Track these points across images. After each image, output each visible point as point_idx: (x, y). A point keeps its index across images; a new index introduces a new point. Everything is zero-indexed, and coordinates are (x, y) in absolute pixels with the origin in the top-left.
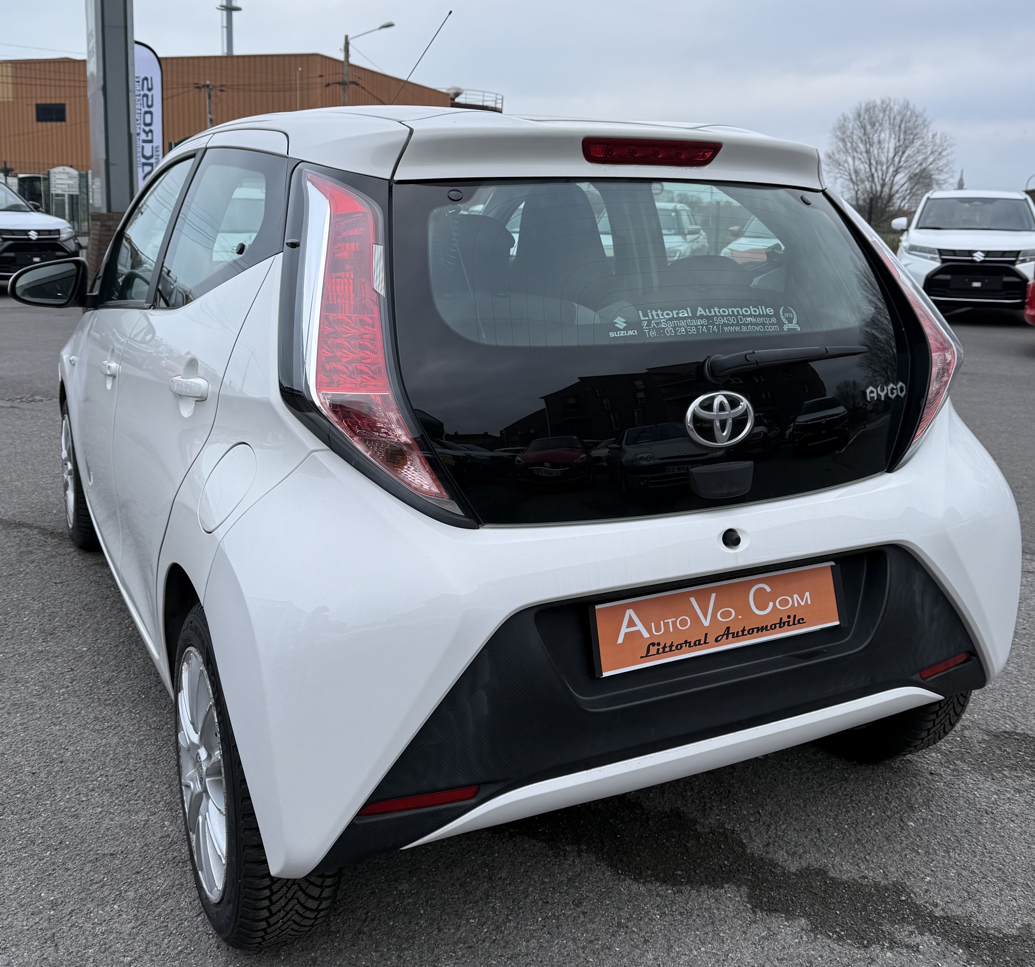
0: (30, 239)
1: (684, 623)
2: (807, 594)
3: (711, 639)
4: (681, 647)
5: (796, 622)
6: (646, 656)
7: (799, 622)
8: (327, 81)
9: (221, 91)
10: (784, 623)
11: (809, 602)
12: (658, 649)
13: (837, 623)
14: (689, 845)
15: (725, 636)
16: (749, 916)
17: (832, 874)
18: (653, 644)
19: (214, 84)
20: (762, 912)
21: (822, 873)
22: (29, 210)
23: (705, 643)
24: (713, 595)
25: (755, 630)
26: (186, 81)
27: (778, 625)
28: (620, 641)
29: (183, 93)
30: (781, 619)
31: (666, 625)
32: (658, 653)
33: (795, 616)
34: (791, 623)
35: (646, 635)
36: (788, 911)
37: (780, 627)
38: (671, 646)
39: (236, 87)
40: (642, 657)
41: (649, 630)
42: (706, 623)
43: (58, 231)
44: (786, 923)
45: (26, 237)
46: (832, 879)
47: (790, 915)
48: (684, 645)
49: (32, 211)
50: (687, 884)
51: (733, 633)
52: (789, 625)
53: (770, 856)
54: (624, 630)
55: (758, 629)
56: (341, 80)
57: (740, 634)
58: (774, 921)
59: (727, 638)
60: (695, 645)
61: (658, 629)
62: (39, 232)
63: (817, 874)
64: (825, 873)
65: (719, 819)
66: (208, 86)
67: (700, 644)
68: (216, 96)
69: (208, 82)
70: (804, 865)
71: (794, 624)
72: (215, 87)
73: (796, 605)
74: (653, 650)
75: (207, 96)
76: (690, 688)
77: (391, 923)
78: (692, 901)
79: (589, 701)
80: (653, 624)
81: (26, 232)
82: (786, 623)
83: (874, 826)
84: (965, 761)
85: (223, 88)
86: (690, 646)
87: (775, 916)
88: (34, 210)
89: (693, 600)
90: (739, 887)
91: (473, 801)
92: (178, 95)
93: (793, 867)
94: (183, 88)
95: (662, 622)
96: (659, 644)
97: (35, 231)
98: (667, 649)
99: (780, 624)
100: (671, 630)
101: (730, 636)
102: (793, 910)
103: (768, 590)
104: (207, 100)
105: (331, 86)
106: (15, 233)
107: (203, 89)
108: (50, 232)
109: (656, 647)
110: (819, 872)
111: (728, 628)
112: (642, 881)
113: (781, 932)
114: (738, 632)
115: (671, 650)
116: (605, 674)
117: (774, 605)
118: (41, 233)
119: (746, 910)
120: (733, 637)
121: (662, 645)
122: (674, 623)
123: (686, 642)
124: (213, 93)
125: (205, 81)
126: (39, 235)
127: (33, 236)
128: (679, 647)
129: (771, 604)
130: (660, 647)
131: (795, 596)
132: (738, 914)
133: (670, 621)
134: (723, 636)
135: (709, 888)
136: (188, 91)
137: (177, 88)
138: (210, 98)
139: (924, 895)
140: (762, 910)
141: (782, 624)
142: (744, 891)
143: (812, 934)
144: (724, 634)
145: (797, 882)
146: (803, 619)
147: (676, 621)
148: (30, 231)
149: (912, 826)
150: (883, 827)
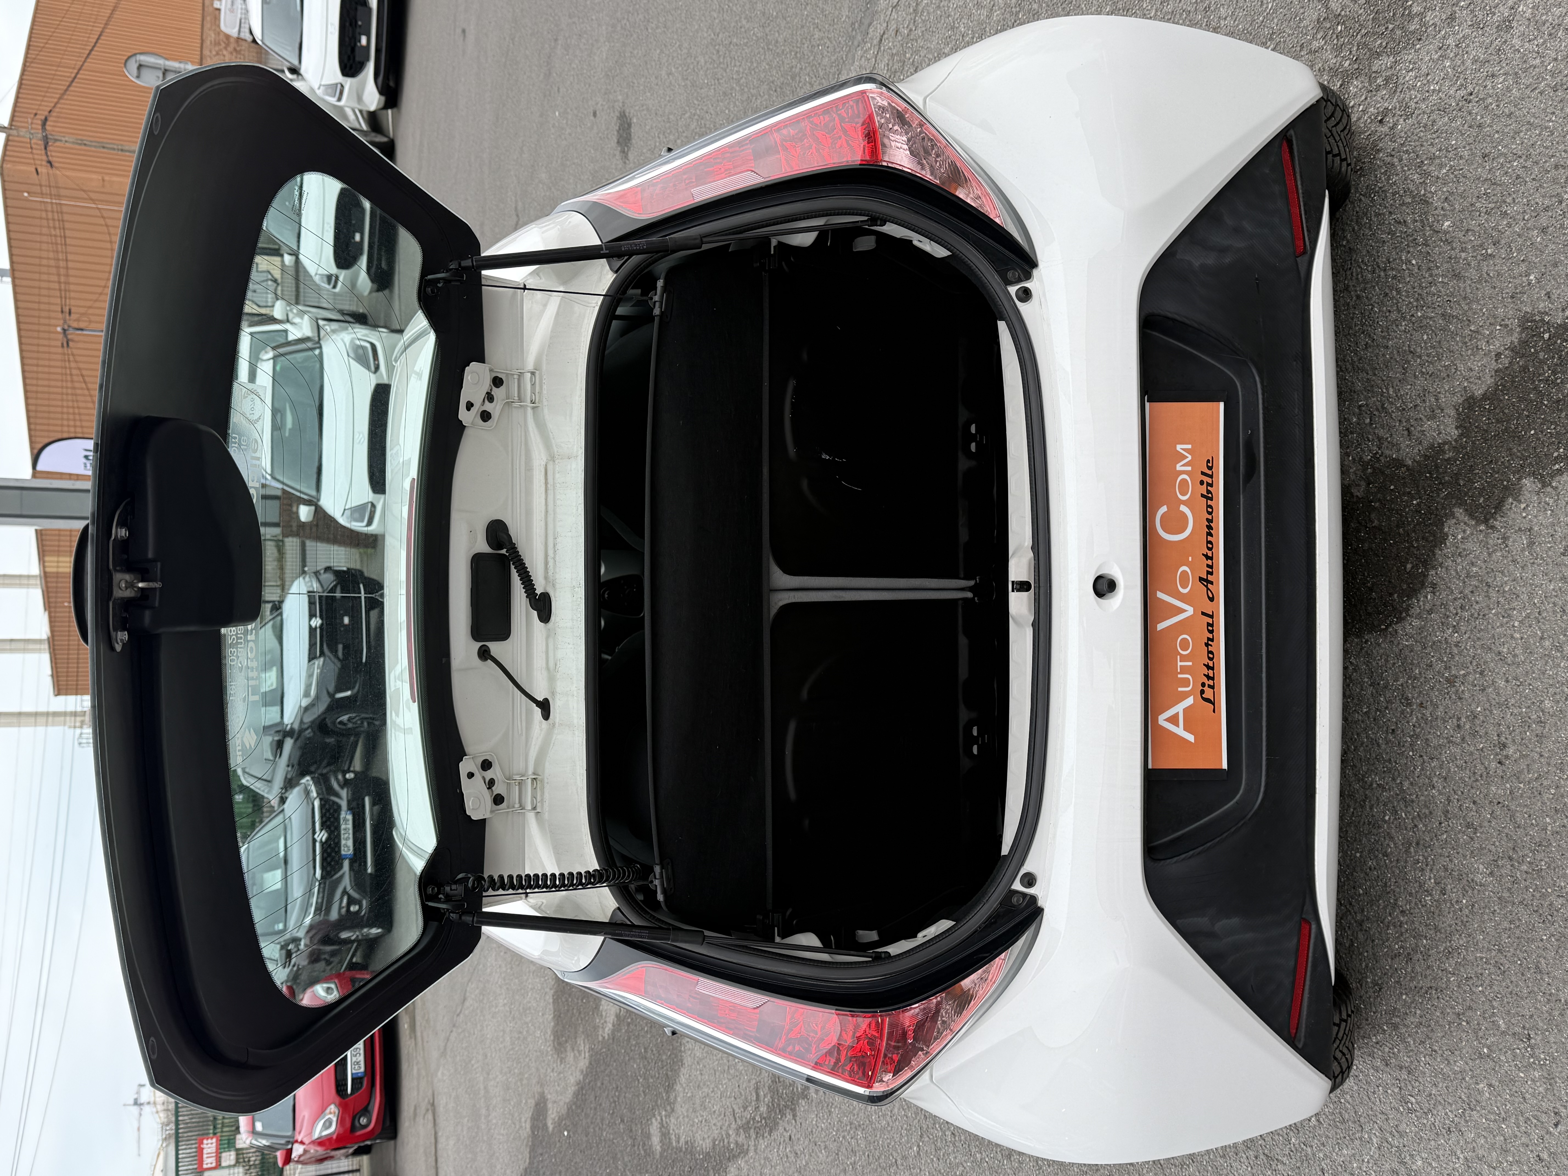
0: (322, 625)
1: (1185, 645)
2: (1179, 447)
3: (1208, 608)
4: (1212, 653)
5: (1210, 472)
6: (1214, 704)
7: (1210, 468)
8: (44, 163)
9: (70, 313)
10: (1209, 492)
11: (1189, 446)
12: (1209, 686)
13: (1222, 405)
14: (1376, 523)
15: (1210, 586)
16: (1494, 539)
17: (1479, 393)
18: (1202, 692)
19: (61, 322)
20: (1496, 520)
21: (1471, 403)
22: (279, 618)
23: (1212, 617)
24: (1160, 595)
25: (1210, 538)
26: (59, 357)
27: (1210, 502)
28: (1191, 738)
29: (76, 362)
30: (1202, 495)
31: (1184, 670)
32: (1212, 687)
33: (1203, 473)
34: (1210, 481)
35: (1190, 701)
36: (1506, 488)
37: (1211, 499)
38: (1208, 667)
39: (63, 293)
40: (1214, 711)
41: (1185, 696)
42: (1190, 611)
43: (310, 594)
44: (1523, 506)
45: (318, 630)
46: (1485, 397)
47: (1512, 491)
48: (1210, 648)
49: (281, 614)
50: (1427, 570)
51: (1208, 573)
52: (1211, 485)
53: (1425, 444)
54: (1180, 731)
55: (1209, 534)
56: (41, 143)
57: (1209, 562)
58: (1513, 516)
59: (1212, 583)
60: (1211, 632)
61: (1186, 682)
62: (312, 615)
63: (1471, 408)
64: (1472, 397)
65: (1354, 459)
66: (64, 330)
67: (1212, 625)
68: (78, 320)
69: (59, 329)
70: (1453, 413)
71: (1211, 476)
72: (65, 322)
73: (1189, 468)
74: (1208, 693)
75: (80, 332)
76: (1261, 656)
77: (1361, 892)
78: (1450, 582)
79: (1247, 784)
80: (1180, 689)
81: (312, 630)
82: (1209, 488)
83: (1431, 275)
84: (1378, 54)
85: (67, 309)
86: (1212, 640)
87: (1508, 510)
88: (279, 611)
89: (1161, 626)
90: (1453, 515)
91: (1314, 927)
92: (79, 369)
93: (1451, 431)
94: (69, 361)
95: (1180, 676)
96: (1203, 685)
97: (310, 620)
98: (1211, 673)
99: (1208, 498)
100: (1190, 664)
101: (1210, 578)
102: (1508, 482)
103: (1164, 509)
104: (85, 332)
105: (50, 159)
106: (313, 642)
107: (69, 337)
108: (311, 603)
109: (1206, 688)
110: (1469, 403)
111: (1201, 579)
112: (1404, 615)
113: (1530, 521)
114: (1208, 566)
115: (1212, 669)
116: (1225, 766)
117: (1184, 503)
118: (313, 612)
119: (1487, 536)
120: (1211, 573)
121: (1205, 680)
122: (1184, 658)
123: (1207, 645)
124: (75, 325)
125: (59, 333)
126: (315, 616)
127: (317, 622)
128: (1211, 655)
129: (1183, 508)
130: (1207, 682)
131: (1179, 467)
132: (1488, 548)
133: (1179, 664)
134: (1208, 589)
135: (1441, 550)
136: (73, 355)
137: (70, 368)
138: (82, 330)
139: (1553, 304)
140: (1493, 516)
141: (1208, 497)
142: (1461, 514)
143: (1549, 489)
144: (1206, 586)
145: (1474, 443)
146: (1208, 461)
147: (1181, 655)
148: (310, 626)
149: (1449, 226)
150: (1438, 267)
